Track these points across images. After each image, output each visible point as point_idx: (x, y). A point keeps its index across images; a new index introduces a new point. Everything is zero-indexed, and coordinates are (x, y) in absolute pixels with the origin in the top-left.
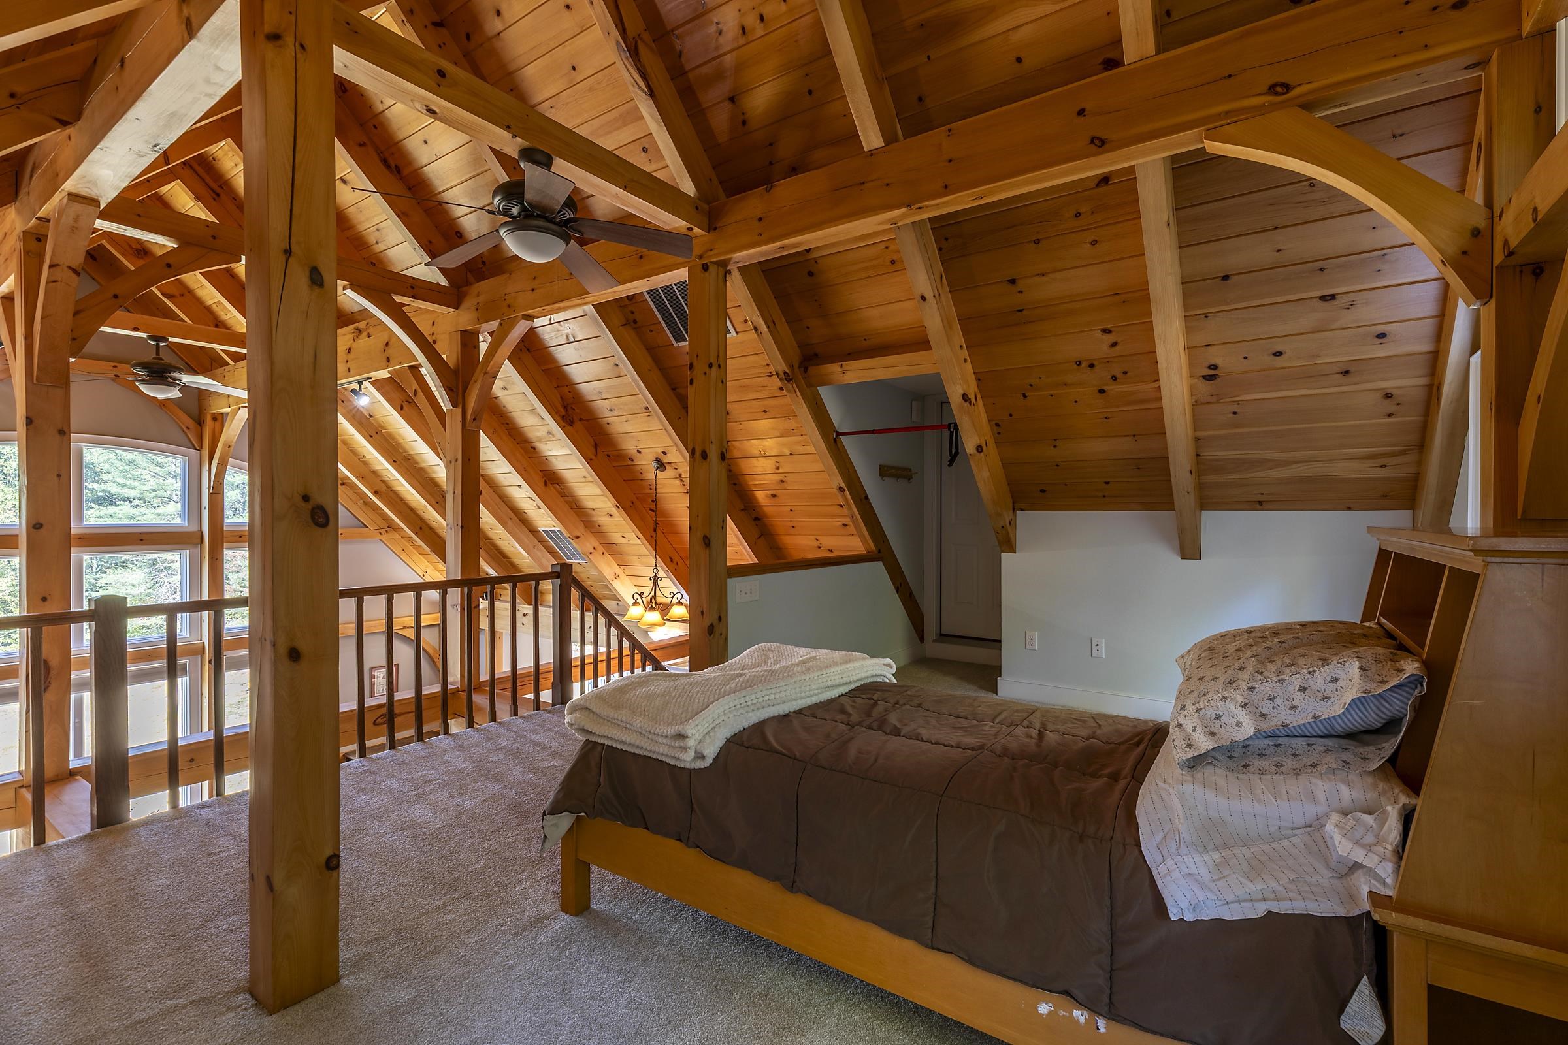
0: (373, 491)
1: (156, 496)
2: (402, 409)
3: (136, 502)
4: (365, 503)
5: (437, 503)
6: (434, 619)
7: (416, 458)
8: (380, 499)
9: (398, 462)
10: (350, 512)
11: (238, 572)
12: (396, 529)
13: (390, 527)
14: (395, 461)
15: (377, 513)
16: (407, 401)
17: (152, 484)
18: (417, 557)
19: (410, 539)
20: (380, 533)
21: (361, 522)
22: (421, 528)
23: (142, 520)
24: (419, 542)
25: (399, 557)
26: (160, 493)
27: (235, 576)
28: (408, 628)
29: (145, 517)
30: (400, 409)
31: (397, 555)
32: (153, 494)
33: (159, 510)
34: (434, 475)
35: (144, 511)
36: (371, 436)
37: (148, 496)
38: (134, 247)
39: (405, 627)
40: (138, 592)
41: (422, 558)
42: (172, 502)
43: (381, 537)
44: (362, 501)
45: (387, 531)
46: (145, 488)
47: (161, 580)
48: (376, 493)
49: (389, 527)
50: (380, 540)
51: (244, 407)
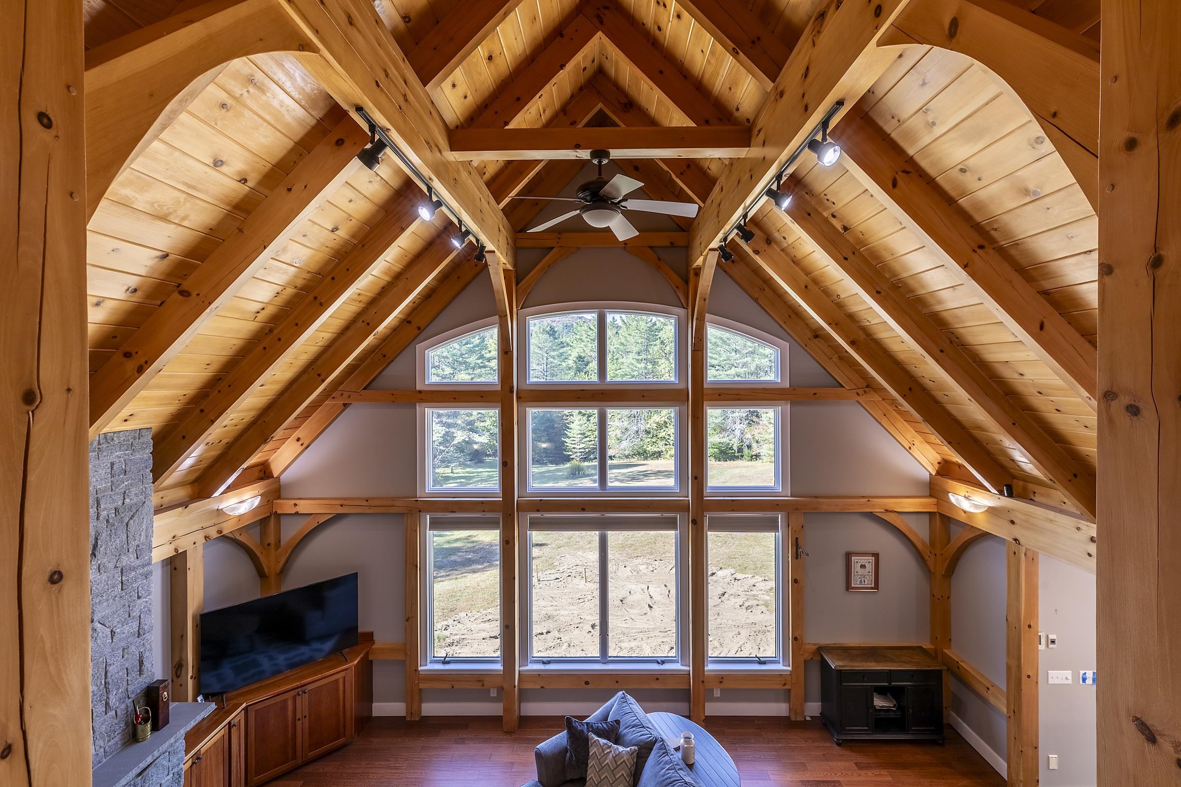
0: (849, 341)
1: (726, 364)
2: (895, 184)
3: (717, 368)
4: (841, 358)
5: (942, 351)
6: (922, 505)
7: (911, 282)
8: (857, 350)
9: (883, 293)
10: (825, 368)
11: (767, 413)
12: (878, 389)
13: (870, 386)
14: (878, 292)
15: (853, 370)
16: (904, 171)
17: (724, 356)
18: (901, 424)
19: (894, 403)
20: (858, 394)
21: (837, 381)
22: (910, 389)
23: (719, 378)
24: (906, 406)
25: (880, 423)
26: (728, 362)
27: (765, 415)
28: (891, 511)
29: (721, 377)
30: (891, 186)
31: (877, 421)
32: (725, 362)
33: (728, 372)
34: (938, 308)
35: (721, 373)
36: (846, 259)
37: (723, 363)
38: (622, 102)
39: (887, 511)
40: (718, 422)
41: (907, 425)
42: (733, 368)
43: (858, 398)
44: (837, 356)
45: (865, 392)
46: (721, 359)
47: (728, 415)
48: (852, 343)
49: (867, 386)
50: (858, 402)
51: (710, 250)
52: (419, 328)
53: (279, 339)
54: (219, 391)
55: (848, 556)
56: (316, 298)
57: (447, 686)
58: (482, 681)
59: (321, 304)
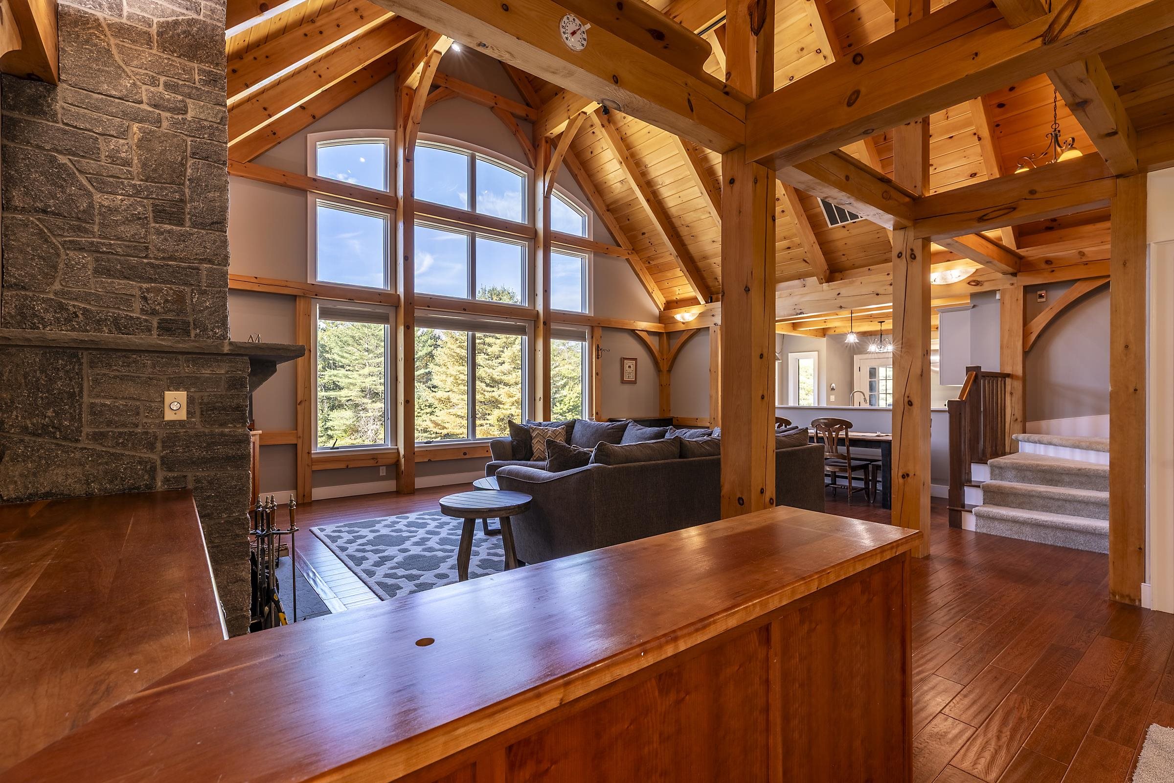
20: (629, 253)
43: (628, 257)
49: (633, 249)
50: (628, 260)
51: (582, 112)
52: (314, 117)
53: (321, 33)
54: (255, 58)
55: (623, 360)
56: (356, 10)
57: (343, 466)
58: (376, 459)
59: (362, 17)
